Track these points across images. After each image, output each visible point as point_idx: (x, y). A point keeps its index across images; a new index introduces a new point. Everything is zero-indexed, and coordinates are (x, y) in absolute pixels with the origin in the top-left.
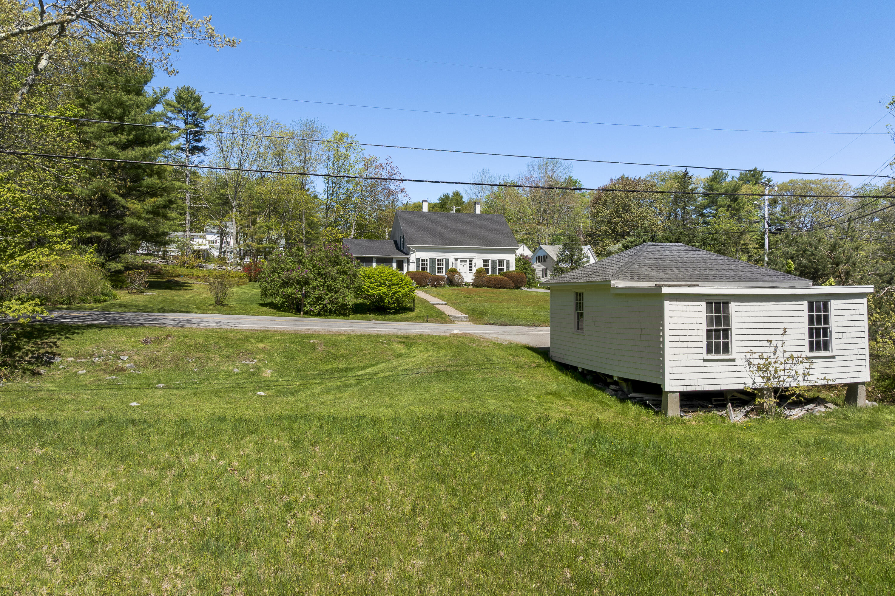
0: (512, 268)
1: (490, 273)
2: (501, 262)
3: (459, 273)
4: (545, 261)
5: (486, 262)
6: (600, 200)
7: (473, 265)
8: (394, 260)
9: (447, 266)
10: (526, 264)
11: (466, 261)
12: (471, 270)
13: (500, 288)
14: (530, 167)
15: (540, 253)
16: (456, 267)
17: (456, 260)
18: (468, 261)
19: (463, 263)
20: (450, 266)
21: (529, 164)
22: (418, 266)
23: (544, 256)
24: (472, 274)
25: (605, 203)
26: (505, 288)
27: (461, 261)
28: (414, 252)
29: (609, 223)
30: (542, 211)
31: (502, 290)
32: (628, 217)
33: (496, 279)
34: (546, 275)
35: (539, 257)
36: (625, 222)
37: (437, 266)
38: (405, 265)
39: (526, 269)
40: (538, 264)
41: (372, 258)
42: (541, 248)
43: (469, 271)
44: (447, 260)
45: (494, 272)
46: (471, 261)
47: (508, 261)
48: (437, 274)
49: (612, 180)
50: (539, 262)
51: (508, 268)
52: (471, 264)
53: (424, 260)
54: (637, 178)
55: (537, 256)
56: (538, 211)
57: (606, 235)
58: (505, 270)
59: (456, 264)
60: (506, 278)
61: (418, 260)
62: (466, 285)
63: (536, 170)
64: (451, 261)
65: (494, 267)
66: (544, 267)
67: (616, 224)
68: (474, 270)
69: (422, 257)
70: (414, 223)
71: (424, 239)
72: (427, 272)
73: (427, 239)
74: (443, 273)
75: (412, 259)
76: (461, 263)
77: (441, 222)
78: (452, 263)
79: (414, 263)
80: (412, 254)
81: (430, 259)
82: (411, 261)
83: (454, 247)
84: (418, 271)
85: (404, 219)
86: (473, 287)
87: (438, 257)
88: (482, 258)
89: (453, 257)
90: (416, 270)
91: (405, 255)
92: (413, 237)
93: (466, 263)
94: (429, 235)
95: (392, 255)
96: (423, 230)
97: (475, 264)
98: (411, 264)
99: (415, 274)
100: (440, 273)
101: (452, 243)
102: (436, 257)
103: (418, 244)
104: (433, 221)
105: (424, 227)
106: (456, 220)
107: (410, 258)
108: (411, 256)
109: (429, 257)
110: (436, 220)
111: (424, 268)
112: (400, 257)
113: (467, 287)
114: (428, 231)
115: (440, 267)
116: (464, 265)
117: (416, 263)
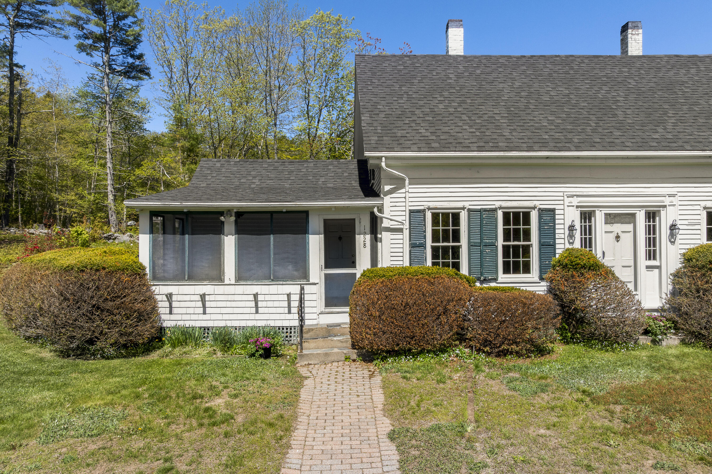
7: (664, 233)
8: (315, 221)
9: (547, 243)
11: (629, 219)
12: (654, 255)
16: (589, 241)
17: (587, 215)
18: (641, 216)
19: (618, 228)
20: (561, 242)
22: (416, 246)
27: (610, 218)
37: (500, 242)
38: (362, 241)
41: (219, 213)
43: (646, 262)
44: (548, 216)
46: (652, 215)
48: (502, 278)
52: (651, 229)
53: (446, 222)
59: (587, 231)
61: (417, 216)
68: (669, 257)
69: (432, 205)
70: (412, 84)
71: (446, 129)
72: (456, 266)
73: (458, 129)
74: (527, 269)
75: (387, 213)
76: (609, 227)
77: (513, 79)
78: (572, 228)
79: (400, 230)
80: (391, 192)
81: (469, 210)
82: (386, 224)
83: (578, 158)
84: (415, 267)
85: (374, 74)
86: (683, 342)
87: (504, 204)
88: (703, 204)
89: (575, 201)
90: (407, 263)
91: (361, 199)
92: (400, 123)
93: (629, 227)
94: (464, 117)
95: (306, 200)
96: (441, 102)
97: (673, 227)
98: (385, 236)
99: (396, 288)
100: (516, 270)
101: (570, 141)
102: (498, 204)
103: (415, 147)
104: (483, 76)
105: (446, 94)
106: (567, 73)
107: (381, 210)
108: (387, 201)
109: (467, 205)
110: (494, 75)
111: (445, 249)
112: (338, 209)
113: (654, 342)
114: (464, 106)
115: (514, 247)
116: (622, 235)
117: (406, 232)
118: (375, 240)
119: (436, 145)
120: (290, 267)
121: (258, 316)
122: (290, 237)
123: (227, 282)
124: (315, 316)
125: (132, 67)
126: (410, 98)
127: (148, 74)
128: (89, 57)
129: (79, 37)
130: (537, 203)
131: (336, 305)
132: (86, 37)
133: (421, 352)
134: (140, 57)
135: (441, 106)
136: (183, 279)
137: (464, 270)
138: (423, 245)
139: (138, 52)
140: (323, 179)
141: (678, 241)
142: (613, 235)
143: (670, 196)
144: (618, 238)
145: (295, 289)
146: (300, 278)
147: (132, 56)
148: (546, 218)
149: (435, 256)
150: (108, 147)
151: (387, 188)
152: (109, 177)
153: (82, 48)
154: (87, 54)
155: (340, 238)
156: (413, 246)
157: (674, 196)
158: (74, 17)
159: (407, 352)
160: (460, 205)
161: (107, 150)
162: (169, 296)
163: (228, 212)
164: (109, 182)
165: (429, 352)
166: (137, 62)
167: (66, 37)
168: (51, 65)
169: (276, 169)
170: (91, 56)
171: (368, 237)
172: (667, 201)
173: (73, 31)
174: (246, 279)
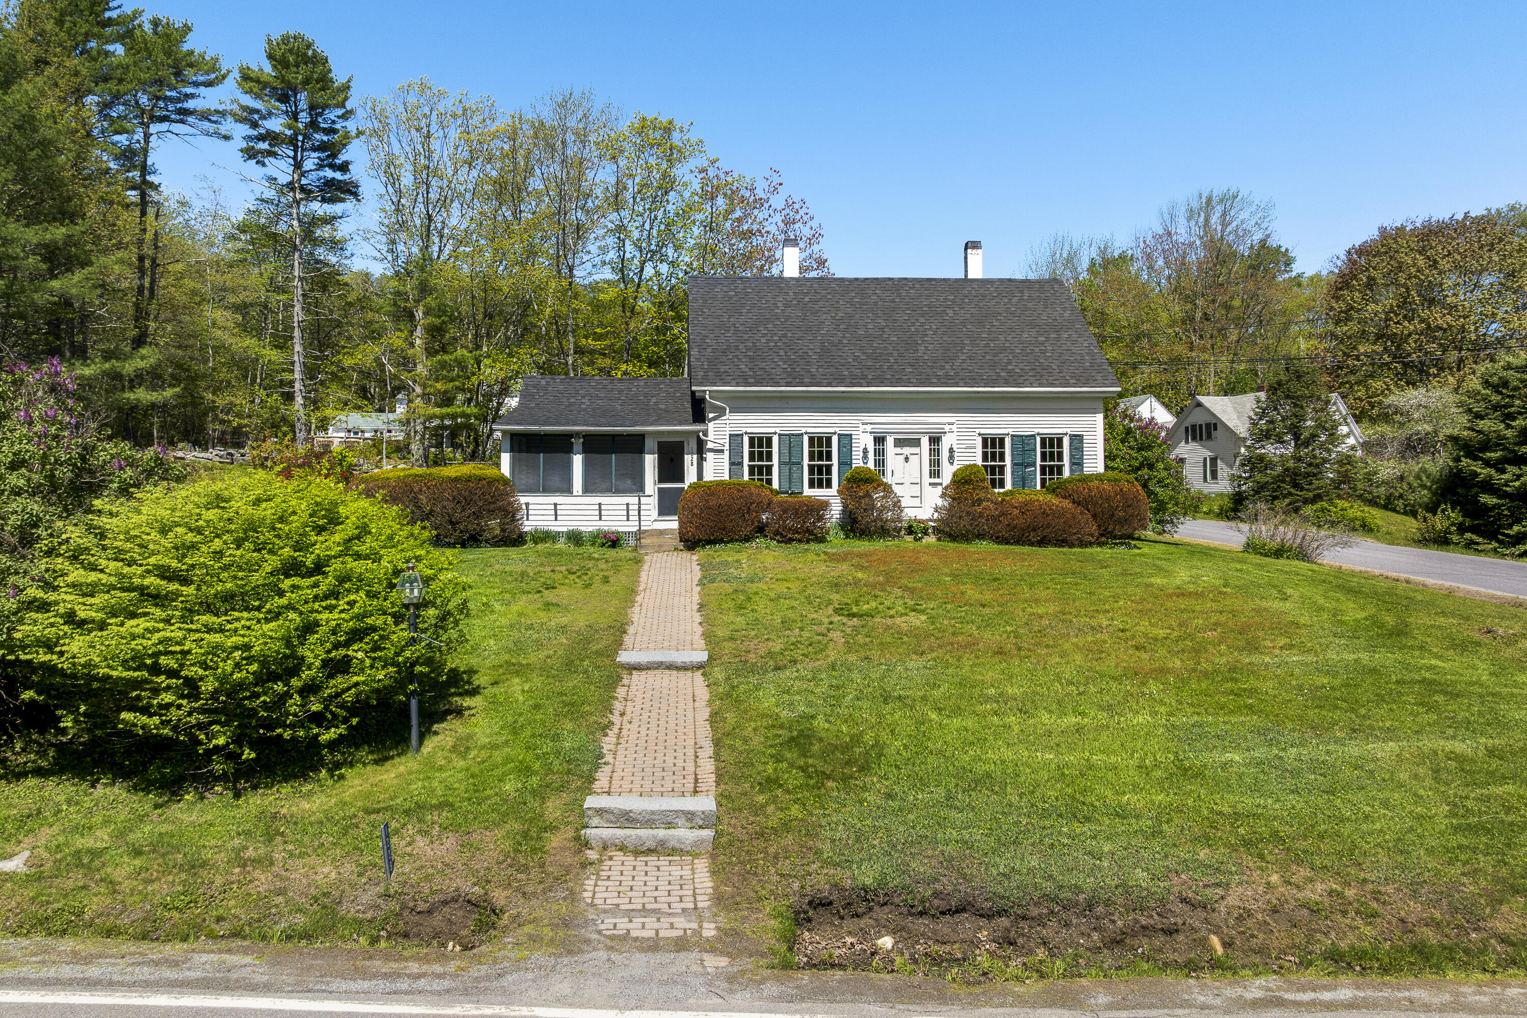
0: (1095, 463)
1: (1008, 486)
2: (1052, 444)
3: (888, 488)
4: (1209, 437)
5: (993, 445)
6: (1355, 277)
7: (945, 455)
8: (650, 443)
9: (845, 462)
10: (1149, 448)
11: (916, 443)
12: (935, 473)
13: (1043, 542)
14: (1167, 217)
15: (1197, 418)
16: (880, 462)
17: (879, 440)
18: (925, 441)
19: (907, 450)
20: (857, 462)
21: (1165, 210)
22: (735, 464)
23: (1208, 425)
24: (939, 490)
25: (1371, 283)
26: (1061, 542)
27: (899, 443)
28: (721, 412)
29: (1379, 337)
30: (1198, 319)
31: (1050, 551)
32: (1438, 317)
33: (1025, 508)
34: (1214, 475)
35: (1194, 427)
36: (1430, 330)
37: (806, 461)
38: (690, 461)
39: (1151, 467)
40: (1193, 445)
41: (569, 436)
42: (1199, 405)
43: (927, 479)
44: (846, 440)
45: (1022, 481)
46: (935, 440)
47: (1077, 440)
48: (807, 492)
49: (1383, 230)
50: (1194, 439)
51: (1077, 463)
52: (935, 452)
53: (760, 445)
54: (1460, 217)
55: (1187, 423)
56: (1189, 319)
57: (1377, 368)
58: (1066, 473)
59: (880, 453)
60: (1067, 504)
61: (735, 439)
62: (910, 531)
63: (1182, 220)
64: (864, 441)
65: (1022, 464)
66: (1208, 454)
67: (1405, 339)
68: (948, 473)
69: (749, 430)
70: (741, 314)
71: (763, 365)
72: (769, 482)
73: (773, 365)
74: (829, 485)
75: (711, 437)
76: (899, 450)
77: (838, 309)
78: (865, 451)
79: (722, 451)
80: (714, 419)
81: (780, 435)
82: (710, 445)
83: (869, 392)
84: (734, 480)
85: (705, 301)
86: (939, 539)
87: (809, 430)
88: (978, 431)
89: (869, 428)
90: (727, 477)
91: (690, 424)
92: (724, 359)
93: (915, 450)
94: (782, 353)
95: (642, 425)
96: (764, 335)
97: (951, 450)
98: (709, 456)
99: (713, 494)
100: (820, 486)
101: (865, 377)
102: (804, 430)
103: (734, 382)
104: (810, 305)
105: (770, 326)
106: (893, 301)
107: (706, 434)
108: (711, 426)
109: (778, 430)
110: (821, 303)
111: (760, 468)
112: (669, 433)
113: (916, 539)
114: (785, 340)
115: (818, 466)
116: (911, 457)
117: (727, 453)
118: (701, 460)
119: (752, 380)
120: (629, 482)
121: (601, 523)
122: (629, 456)
123: (575, 493)
124: (649, 523)
125: (330, 184)
126: (736, 331)
127: (355, 195)
128: (259, 168)
129: (249, 138)
130: (837, 430)
131: (667, 515)
132: (261, 138)
133: (731, 541)
134: (344, 168)
135: (763, 340)
136: (538, 491)
137: (775, 485)
138: (741, 464)
139: (342, 158)
140: (654, 400)
141: (956, 462)
142: (902, 457)
143: (949, 424)
144: (907, 459)
145: (633, 500)
146: (637, 491)
147: (332, 167)
148: (843, 441)
149: (751, 472)
150: (296, 319)
151: (711, 415)
152: (297, 368)
153: (250, 154)
154: (257, 163)
155: (672, 460)
156: (732, 464)
157: (952, 424)
158: (244, 108)
159: (721, 541)
160: (772, 430)
161: (296, 324)
162: (527, 504)
163: (577, 434)
164: (297, 375)
165: (737, 540)
166: (338, 176)
167: (226, 138)
168: (205, 185)
169: (604, 387)
170: (264, 165)
171: (695, 457)
172: (947, 428)
173: (241, 131)
174: (592, 492)
